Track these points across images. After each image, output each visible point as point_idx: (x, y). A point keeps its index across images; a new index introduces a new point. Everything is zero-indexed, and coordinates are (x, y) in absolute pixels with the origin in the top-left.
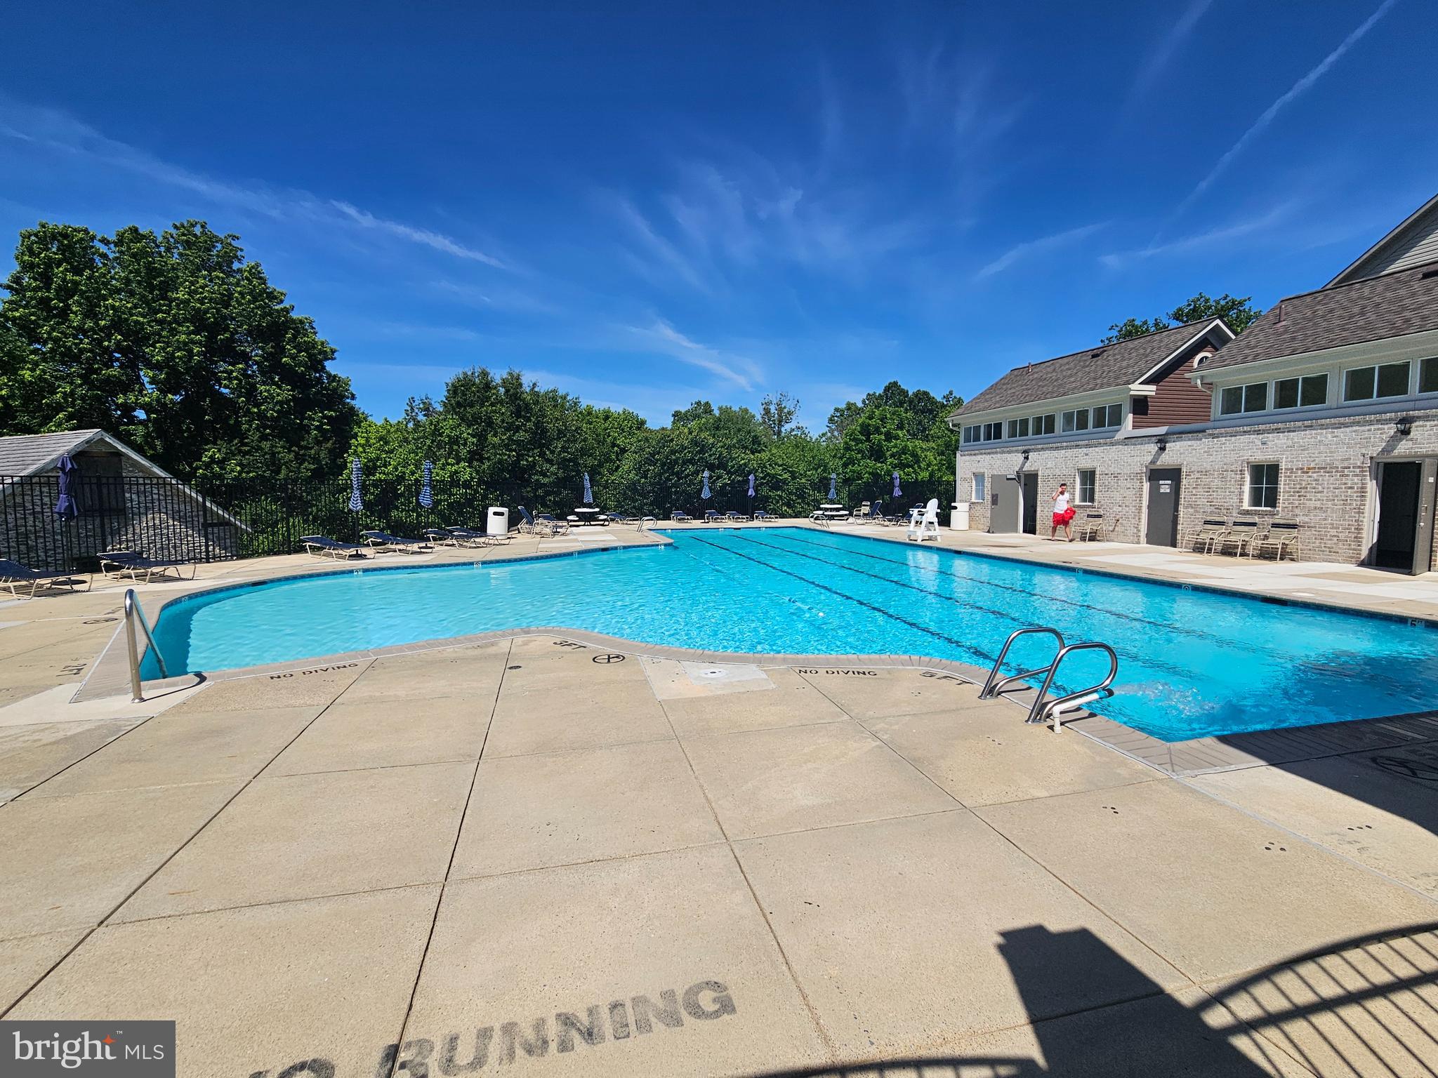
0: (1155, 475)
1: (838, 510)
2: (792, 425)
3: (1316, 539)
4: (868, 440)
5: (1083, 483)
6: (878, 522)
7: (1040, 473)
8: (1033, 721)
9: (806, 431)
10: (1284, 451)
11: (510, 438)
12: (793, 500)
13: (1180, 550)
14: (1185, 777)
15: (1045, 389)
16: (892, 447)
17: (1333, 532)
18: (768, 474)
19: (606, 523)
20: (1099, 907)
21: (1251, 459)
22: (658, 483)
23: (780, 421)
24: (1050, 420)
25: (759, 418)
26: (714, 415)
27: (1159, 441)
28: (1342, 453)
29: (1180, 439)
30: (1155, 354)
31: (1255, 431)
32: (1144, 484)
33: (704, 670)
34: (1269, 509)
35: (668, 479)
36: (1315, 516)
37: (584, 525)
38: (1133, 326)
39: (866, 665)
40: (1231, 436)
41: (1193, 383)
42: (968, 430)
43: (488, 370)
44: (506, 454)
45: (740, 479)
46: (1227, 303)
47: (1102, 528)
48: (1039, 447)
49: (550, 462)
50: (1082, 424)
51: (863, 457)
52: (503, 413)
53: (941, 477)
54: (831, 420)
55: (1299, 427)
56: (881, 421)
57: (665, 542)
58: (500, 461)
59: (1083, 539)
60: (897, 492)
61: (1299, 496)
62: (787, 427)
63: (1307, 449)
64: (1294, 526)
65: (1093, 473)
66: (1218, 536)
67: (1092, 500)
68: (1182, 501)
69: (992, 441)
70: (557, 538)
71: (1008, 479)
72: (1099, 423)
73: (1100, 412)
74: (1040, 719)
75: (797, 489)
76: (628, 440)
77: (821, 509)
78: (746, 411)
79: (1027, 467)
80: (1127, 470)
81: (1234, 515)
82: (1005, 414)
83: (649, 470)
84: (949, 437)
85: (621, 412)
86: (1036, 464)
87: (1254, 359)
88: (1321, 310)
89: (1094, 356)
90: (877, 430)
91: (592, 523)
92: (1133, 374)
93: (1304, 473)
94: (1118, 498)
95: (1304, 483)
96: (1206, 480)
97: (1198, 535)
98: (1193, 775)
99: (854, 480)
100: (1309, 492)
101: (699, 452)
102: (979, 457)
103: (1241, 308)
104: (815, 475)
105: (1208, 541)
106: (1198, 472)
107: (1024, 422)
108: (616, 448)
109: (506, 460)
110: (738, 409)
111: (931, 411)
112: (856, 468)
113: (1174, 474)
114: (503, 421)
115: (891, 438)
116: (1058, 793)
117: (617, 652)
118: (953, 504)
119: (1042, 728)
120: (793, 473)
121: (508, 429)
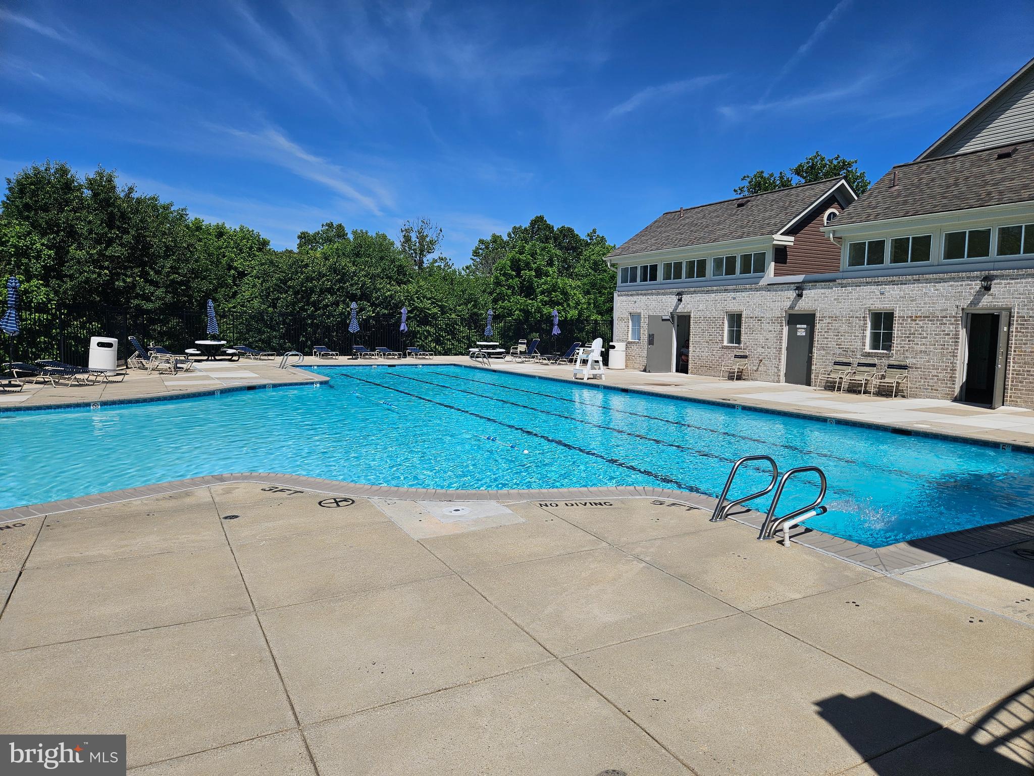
0: (794, 319)
1: (494, 347)
2: (435, 255)
3: (921, 378)
4: (518, 275)
5: (731, 326)
6: (538, 361)
7: (692, 315)
8: (764, 538)
9: (450, 263)
10: (898, 301)
11: (100, 254)
12: (442, 337)
13: (815, 388)
14: (895, 575)
15: (696, 234)
16: (542, 284)
17: (934, 372)
18: (416, 308)
19: (235, 358)
20: (876, 675)
21: (873, 307)
22: (291, 314)
23: (422, 251)
24: (702, 264)
25: (398, 245)
26: (348, 239)
27: (798, 288)
28: (941, 304)
29: (814, 287)
30: (793, 207)
31: (875, 282)
32: (784, 327)
33: (446, 508)
34: (885, 352)
35: (303, 309)
36: (921, 358)
37: (207, 360)
38: (762, 178)
39: (598, 496)
40: (856, 286)
41: (826, 237)
42: (625, 270)
43: (68, 166)
44: (94, 272)
45: (386, 312)
46: (839, 163)
47: (747, 368)
48: (692, 289)
49: (155, 284)
50: (731, 270)
51: (513, 294)
52: (90, 222)
53: (589, 316)
54: (476, 253)
55: (910, 280)
56: (532, 256)
57: (320, 380)
58: (87, 281)
59: (731, 378)
60: (556, 331)
61: (909, 341)
62: (428, 259)
63: (915, 300)
64: (904, 367)
65: (739, 316)
66: (845, 376)
67: (739, 342)
68: (816, 344)
69: (648, 282)
70: (180, 375)
71: (663, 320)
72: (746, 269)
73: (746, 259)
74: (768, 536)
75: (447, 325)
76: (248, 263)
77: (477, 346)
78: (384, 237)
79: (680, 309)
80: (768, 315)
81: (859, 357)
82: (661, 257)
83: (278, 298)
84: (594, 276)
85: (238, 229)
86: (689, 306)
87: (876, 218)
88: (926, 178)
89: (740, 205)
90: (528, 266)
91: (217, 358)
92: (775, 225)
93: (912, 320)
94: (762, 341)
95: (912, 330)
96: (836, 325)
97: (829, 375)
98: (901, 572)
99: (504, 317)
100: (917, 337)
101: (339, 281)
102: (635, 298)
103: (850, 169)
104: (465, 311)
105: (838, 380)
106: (829, 317)
107: (678, 266)
108: (233, 272)
109: (96, 279)
110: (374, 235)
111: (574, 249)
112: (506, 304)
113: (809, 319)
114: (90, 232)
115: (541, 274)
116: (808, 595)
117: (343, 495)
118: (611, 344)
119: (772, 544)
120: (442, 308)
121: (98, 242)
